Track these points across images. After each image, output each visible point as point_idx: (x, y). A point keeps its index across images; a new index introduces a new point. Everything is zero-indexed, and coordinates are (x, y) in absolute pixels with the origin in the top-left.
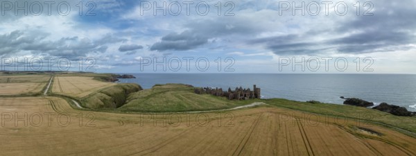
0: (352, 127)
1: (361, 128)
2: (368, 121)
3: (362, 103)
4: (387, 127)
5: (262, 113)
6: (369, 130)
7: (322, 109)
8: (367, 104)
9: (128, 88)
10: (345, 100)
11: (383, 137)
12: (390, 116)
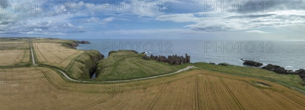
0: (253, 82)
1: (259, 83)
2: (262, 78)
3: (256, 64)
4: (273, 81)
5: (197, 74)
6: (263, 84)
7: (233, 70)
8: (259, 65)
9: (93, 55)
10: (244, 62)
11: (272, 87)
12: (275, 74)
